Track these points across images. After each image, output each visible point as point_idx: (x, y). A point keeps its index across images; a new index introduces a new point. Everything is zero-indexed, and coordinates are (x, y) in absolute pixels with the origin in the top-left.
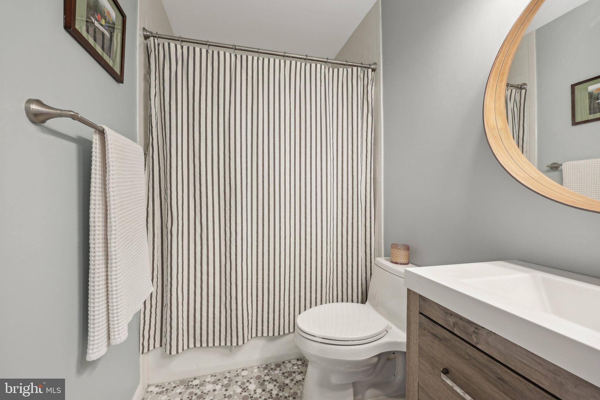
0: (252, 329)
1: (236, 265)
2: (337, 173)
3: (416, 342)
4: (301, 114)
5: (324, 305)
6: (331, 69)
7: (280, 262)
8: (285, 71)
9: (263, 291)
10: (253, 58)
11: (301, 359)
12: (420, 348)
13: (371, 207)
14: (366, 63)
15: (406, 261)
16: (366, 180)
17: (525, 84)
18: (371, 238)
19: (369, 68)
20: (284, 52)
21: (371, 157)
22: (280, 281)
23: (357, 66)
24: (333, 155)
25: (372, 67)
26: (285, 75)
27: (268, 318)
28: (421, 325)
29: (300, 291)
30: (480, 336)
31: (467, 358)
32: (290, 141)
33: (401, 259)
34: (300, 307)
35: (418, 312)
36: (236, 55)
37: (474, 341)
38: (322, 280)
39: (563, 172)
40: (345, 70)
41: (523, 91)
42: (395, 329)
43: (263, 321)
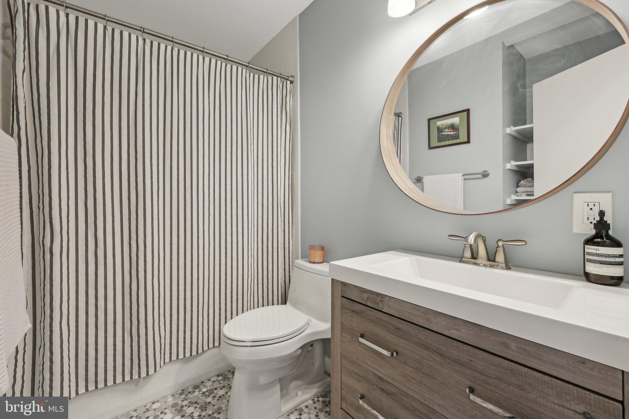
0: (164, 354)
1: (145, 283)
2: (258, 179)
3: (339, 321)
4: (221, 116)
5: (246, 313)
6: (252, 74)
7: (198, 274)
8: (203, 68)
9: (178, 309)
10: (166, 47)
11: (222, 374)
12: (342, 324)
13: (289, 213)
14: (285, 74)
15: (321, 260)
16: (285, 187)
17: (401, 113)
18: (289, 242)
19: (288, 80)
20: (203, 47)
21: (289, 165)
22: (198, 295)
23: (278, 76)
24: (254, 161)
25: (290, 79)
26: (203, 72)
27: (185, 338)
28: (343, 307)
29: (220, 303)
30: (385, 302)
31: (376, 321)
32: (209, 144)
33: (318, 259)
34: (220, 320)
35: (340, 296)
36: (144, 40)
37: (380, 307)
38: (243, 288)
39: (424, 184)
40: (266, 77)
41: (400, 118)
42: (314, 321)
43: (178, 342)
